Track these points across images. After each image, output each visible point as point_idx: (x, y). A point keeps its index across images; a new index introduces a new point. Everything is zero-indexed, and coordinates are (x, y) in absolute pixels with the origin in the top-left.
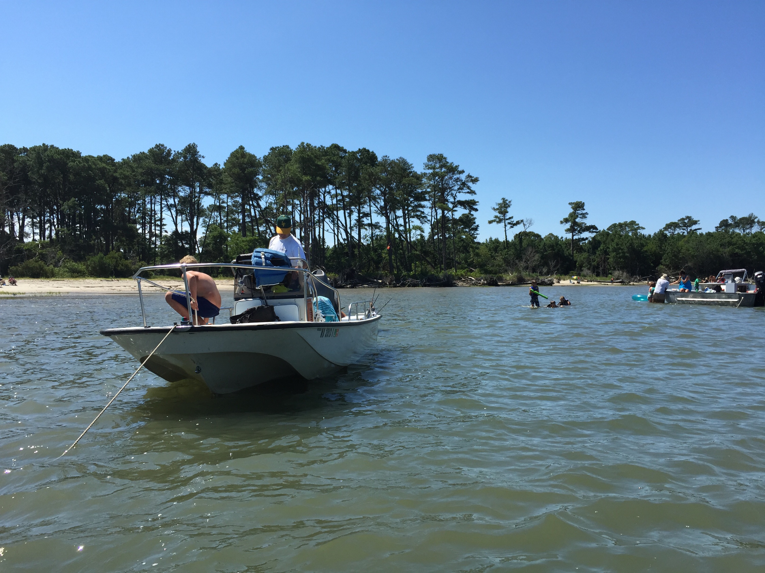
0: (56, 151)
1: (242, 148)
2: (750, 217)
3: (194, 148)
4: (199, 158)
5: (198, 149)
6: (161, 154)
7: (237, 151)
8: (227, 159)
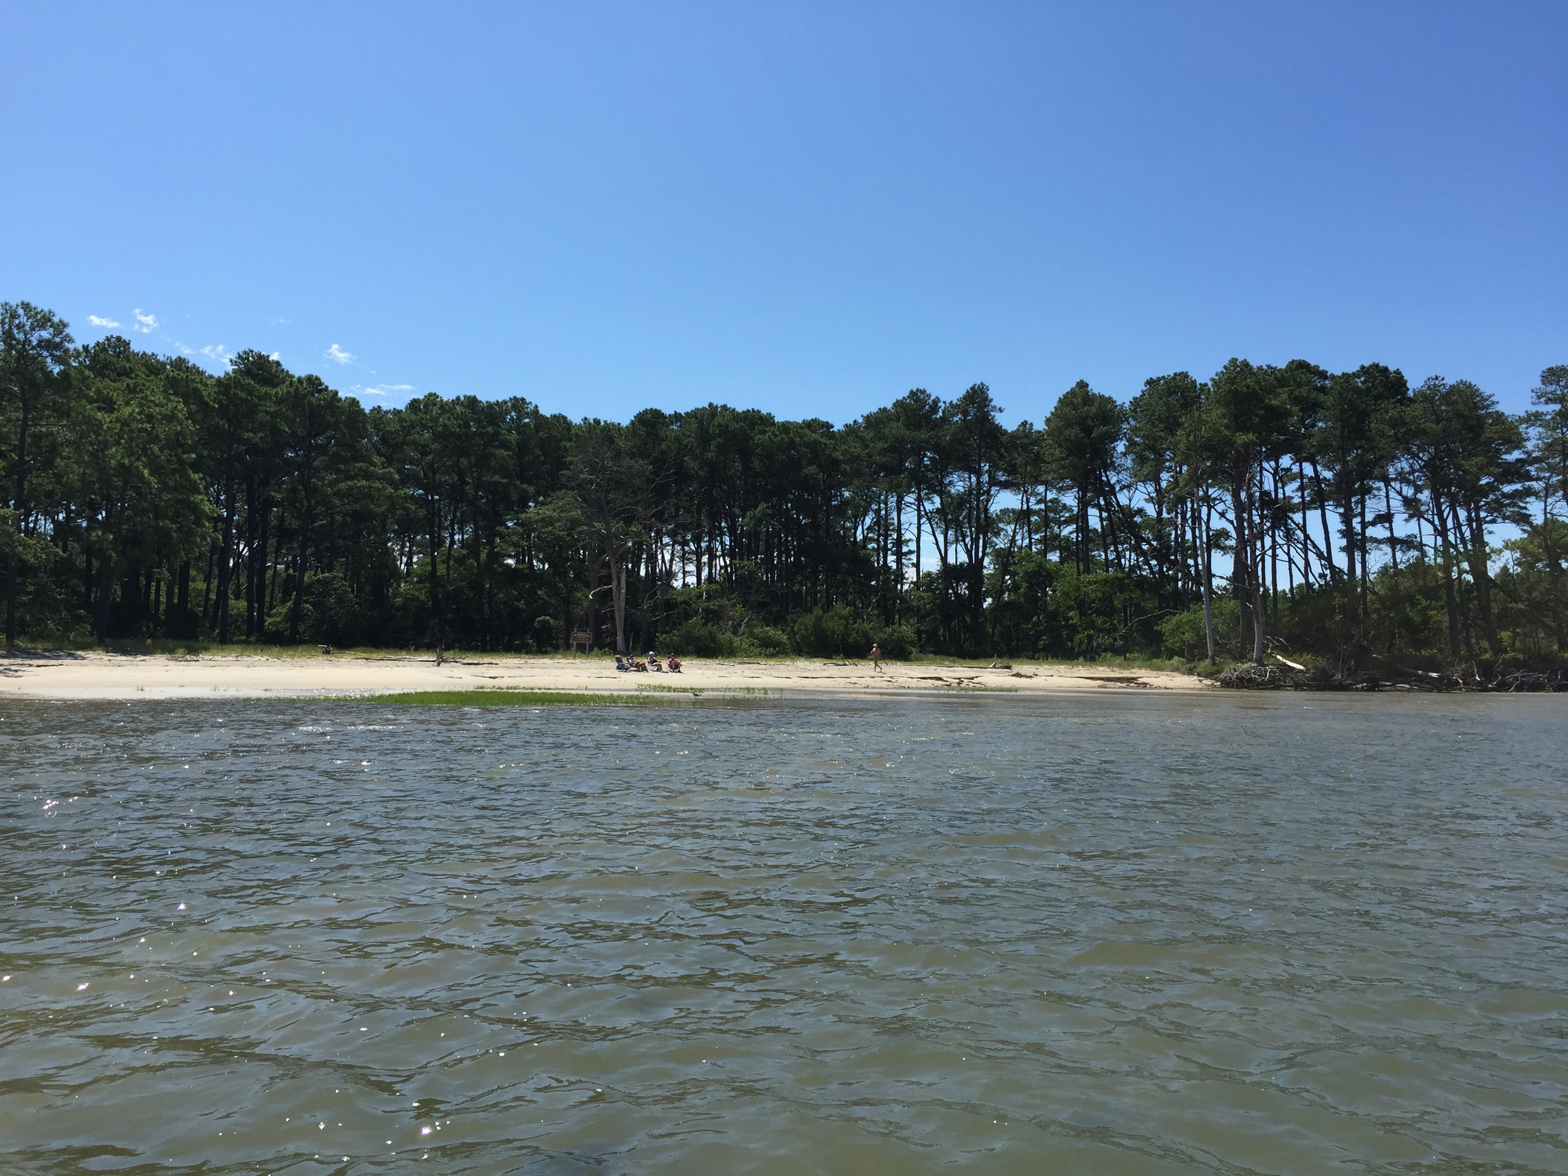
0: (733, 415)
1: (1082, 385)
3: (982, 392)
4: (992, 413)
5: (991, 394)
6: (920, 410)
7: (1072, 392)
8: (1053, 410)
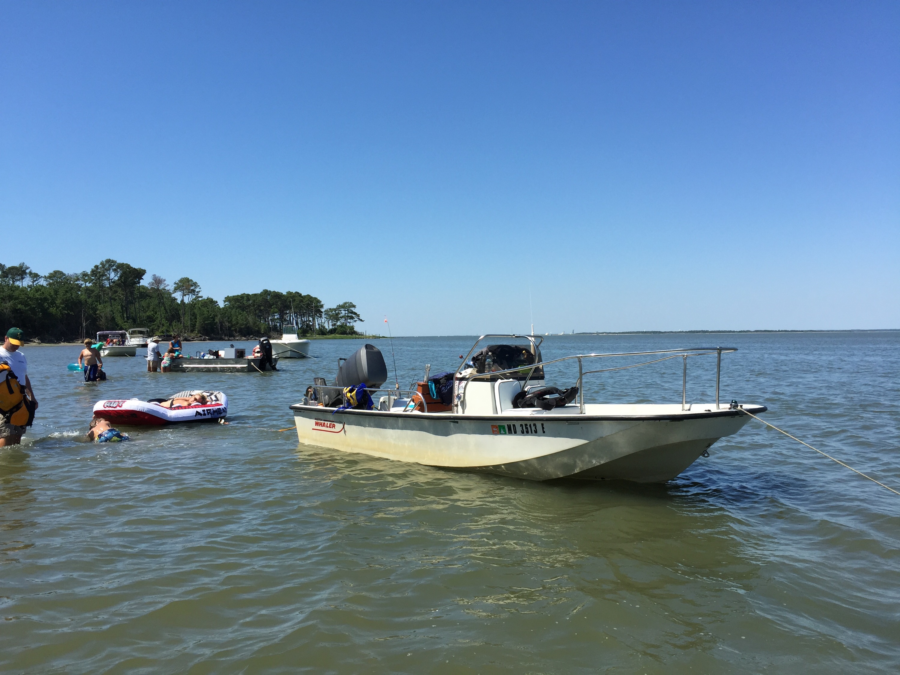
2: (21, 267)
